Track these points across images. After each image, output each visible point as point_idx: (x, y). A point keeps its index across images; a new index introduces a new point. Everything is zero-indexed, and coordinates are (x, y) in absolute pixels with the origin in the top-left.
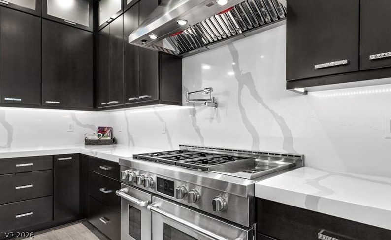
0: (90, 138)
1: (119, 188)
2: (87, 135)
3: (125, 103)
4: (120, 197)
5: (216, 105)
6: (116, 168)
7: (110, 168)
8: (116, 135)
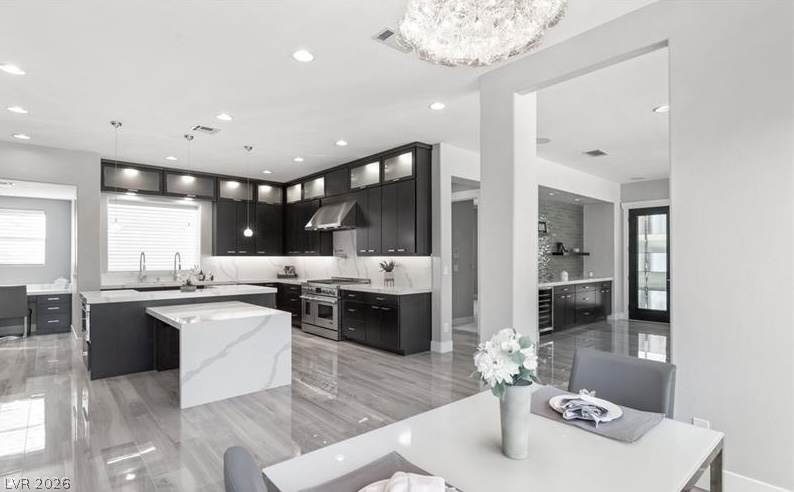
1: (301, 295)
2: (279, 272)
3: (302, 253)
4: (301, 299)
5: (346, 257)
7: (296, 288)
8: (297, 272)
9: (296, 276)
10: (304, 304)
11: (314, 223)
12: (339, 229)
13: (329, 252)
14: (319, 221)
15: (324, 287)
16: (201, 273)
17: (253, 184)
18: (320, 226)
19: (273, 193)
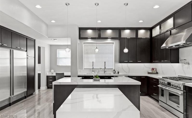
0: (149, 72)
1: (159, 85)
2: (148, 71)
3: (160, 62)
4: (159, 87)
5: (189, 64)
6: (157, 80)
7: (156, 80)
8: (158, 71)
9: (157, 73)
10: (160, 90)
11: (167, 44)
12: (184, 46)
13: (177, 61)
14: (169, 42)
15: (173, 82)
16: (114, 70)
17: (136, 30)
18: (170, 45)
19: (146, 33)
